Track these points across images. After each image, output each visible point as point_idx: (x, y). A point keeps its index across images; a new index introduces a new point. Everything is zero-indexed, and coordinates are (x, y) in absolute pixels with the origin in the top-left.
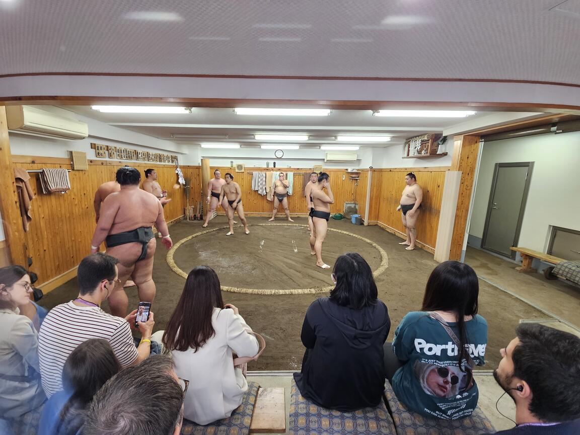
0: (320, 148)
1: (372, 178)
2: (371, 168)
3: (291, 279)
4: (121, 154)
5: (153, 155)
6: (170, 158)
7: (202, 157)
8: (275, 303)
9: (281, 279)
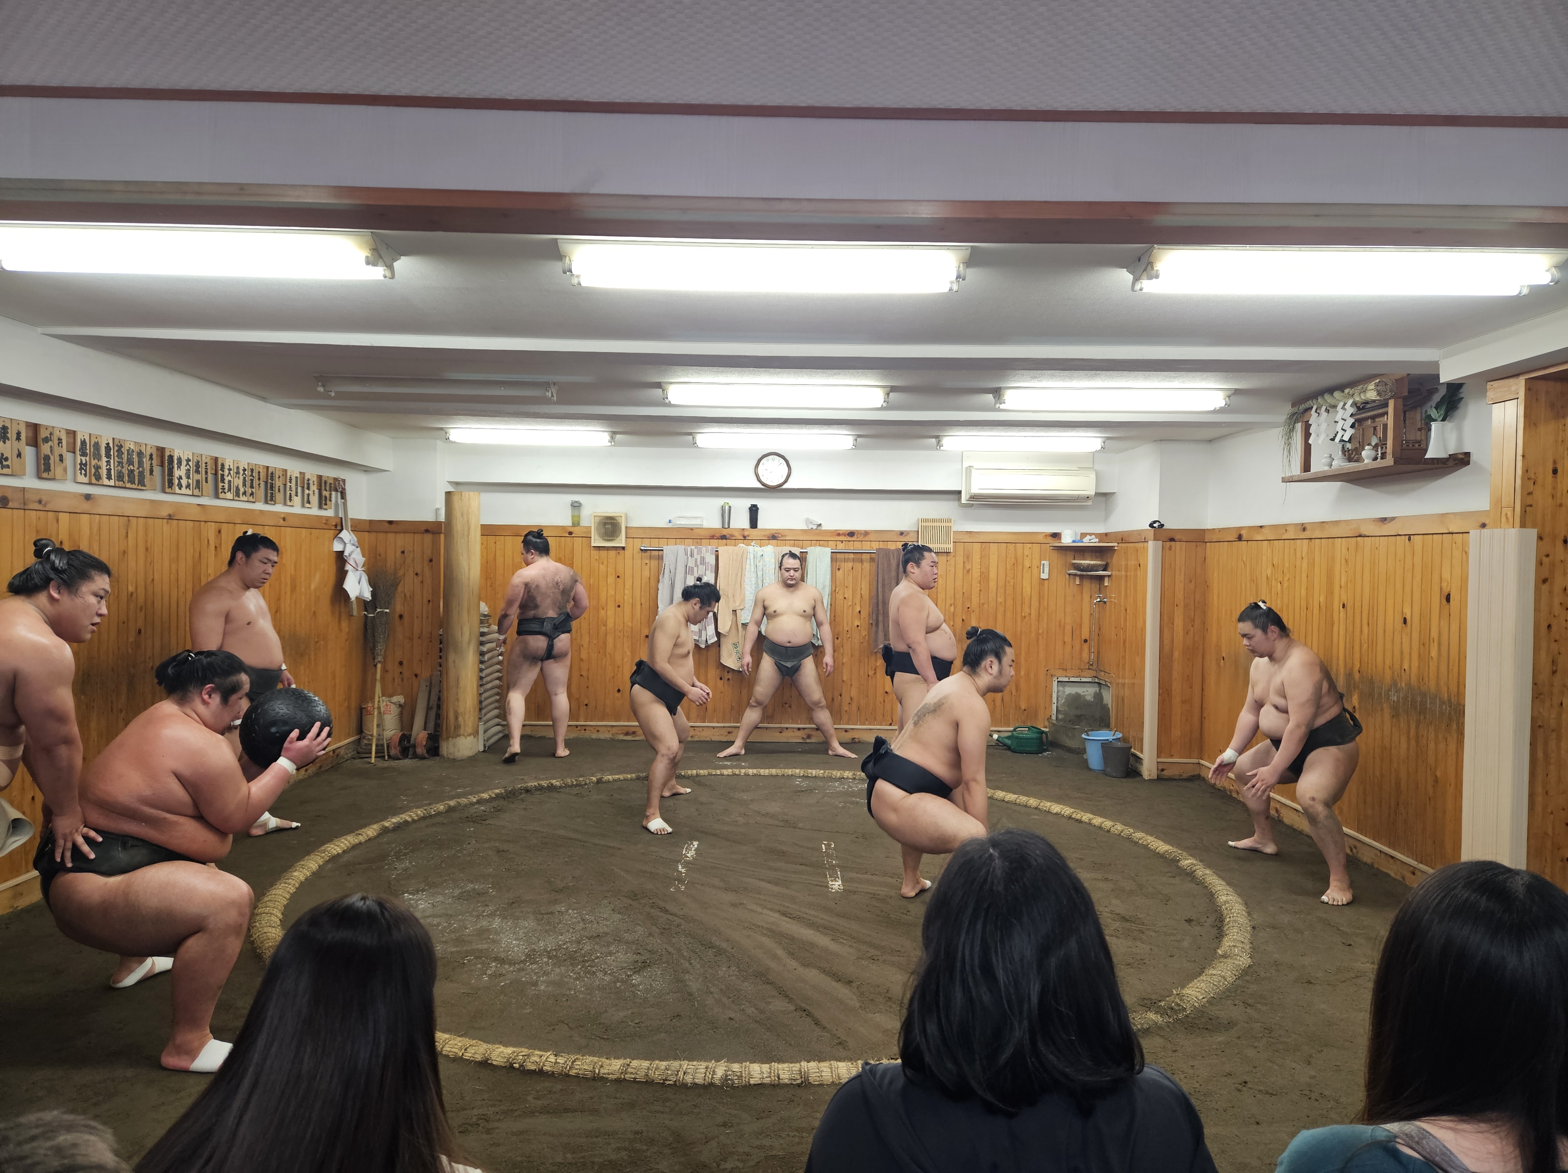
0: (939, 443)
1: (1166, 568)
2: (1157, 527)
3: (809, 1014)
4: (94, 462)
5: (238, 473)
6: (314, 488)
7: (450, 482)
8: (725, 1125)
9: (762, 1012)
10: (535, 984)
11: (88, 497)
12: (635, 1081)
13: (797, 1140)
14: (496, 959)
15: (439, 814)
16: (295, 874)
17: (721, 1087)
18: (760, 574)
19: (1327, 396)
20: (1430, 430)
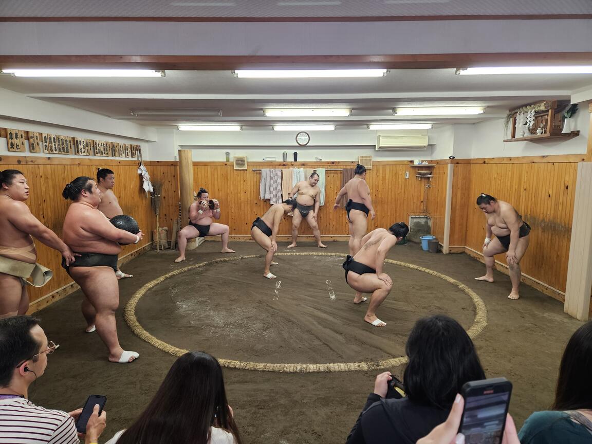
0: (368, 128)
1: (455, 174)
2: (452, 158)
3: (328, 346)
4: (50, 145)
5: (101, 146)
6: (129, 150)
7: (179, 146)
8: (302, 387)
9: (311, 345)
10: (229, 335)
11: (49, 158)
12: (269, 371)
13: (328, 392)
14: (213, 326)
15: (185, 271)
16: (137, 295)
17: (299, 373)
18: (298, 179)
19: (524, 108)
20: (564, 121)
